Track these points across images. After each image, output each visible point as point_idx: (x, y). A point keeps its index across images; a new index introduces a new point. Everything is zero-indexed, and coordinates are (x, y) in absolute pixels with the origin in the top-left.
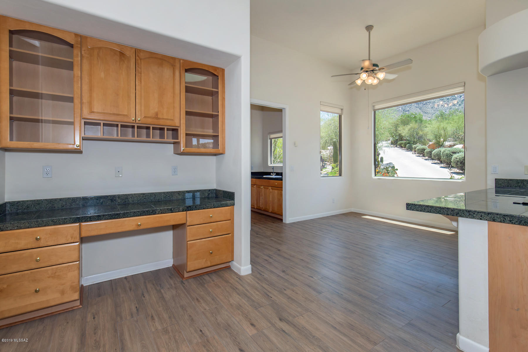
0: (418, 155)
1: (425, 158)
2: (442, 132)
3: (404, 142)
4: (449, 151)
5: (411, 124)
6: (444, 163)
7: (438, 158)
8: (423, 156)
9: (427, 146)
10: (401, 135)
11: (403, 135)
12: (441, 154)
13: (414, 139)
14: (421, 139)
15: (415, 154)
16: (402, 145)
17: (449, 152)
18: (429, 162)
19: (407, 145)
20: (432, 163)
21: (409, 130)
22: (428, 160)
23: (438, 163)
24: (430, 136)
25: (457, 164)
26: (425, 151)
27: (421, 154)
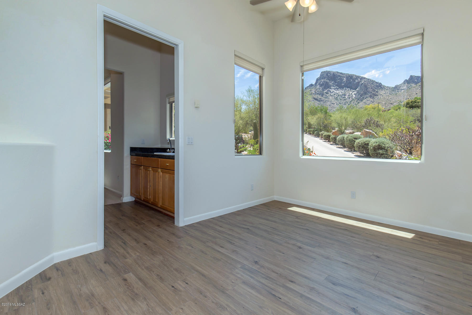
0: (324, 141)
1: (330, 143)
2: (344, 122)
3: (312, 129)
4: (352, 136)
5: (318, 114)
6: (347, 148)
7: (341, 143)
8: (328, 141)
9: (331, 133)
10: (310, 123)
11: (312, 123)
12: (345, 139)
13: (321, 127)
14: (326, 128)
15: (322, 139)
16: (311, 132)
17: (351, 138)
18: (334, 147)
19: (315, 132)
20: (337, 148)
21: (317, 119)
22: (333, 145)
23: (342, 148)
24: (334, 125)
25: (359, 148)
26: (331, 137)
27: (326, 140)
